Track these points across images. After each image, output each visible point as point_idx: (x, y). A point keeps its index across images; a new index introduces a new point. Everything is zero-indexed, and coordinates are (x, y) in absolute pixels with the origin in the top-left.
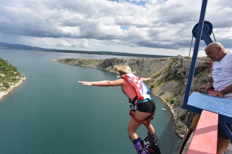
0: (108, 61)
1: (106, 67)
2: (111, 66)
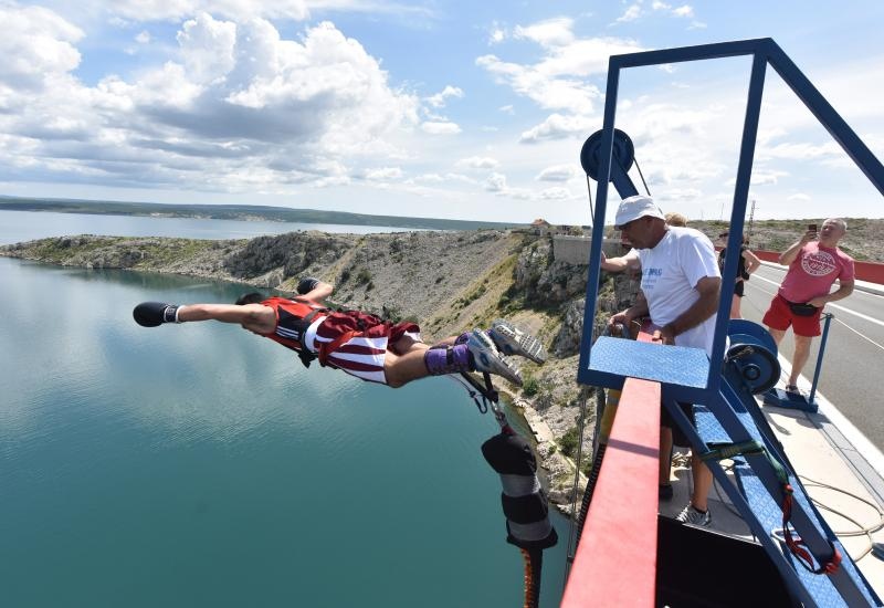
0: (266, 245)
1: (258, 271)
2: (279, 265)
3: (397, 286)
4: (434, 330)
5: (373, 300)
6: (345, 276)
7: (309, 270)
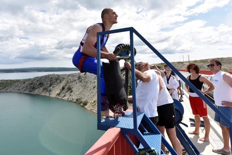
0: (37, 80)
1: (34, 88)
2: (41, 86)
3: (81, 90)
4: (93, 105)
5: (72, 96)
6: (63, 88)
7: (51, 87)
